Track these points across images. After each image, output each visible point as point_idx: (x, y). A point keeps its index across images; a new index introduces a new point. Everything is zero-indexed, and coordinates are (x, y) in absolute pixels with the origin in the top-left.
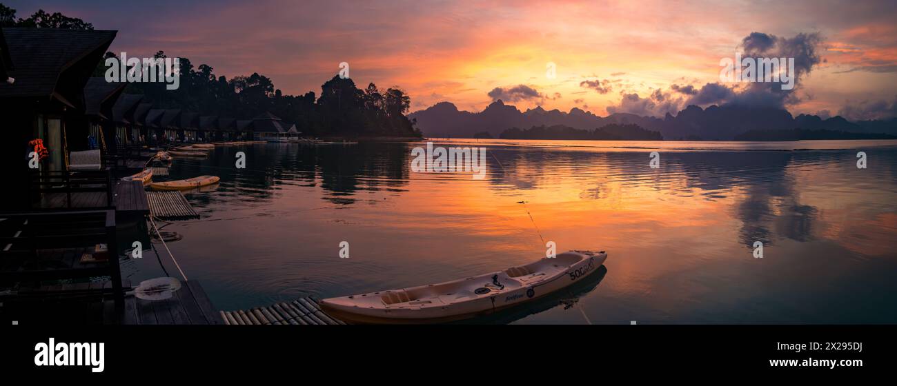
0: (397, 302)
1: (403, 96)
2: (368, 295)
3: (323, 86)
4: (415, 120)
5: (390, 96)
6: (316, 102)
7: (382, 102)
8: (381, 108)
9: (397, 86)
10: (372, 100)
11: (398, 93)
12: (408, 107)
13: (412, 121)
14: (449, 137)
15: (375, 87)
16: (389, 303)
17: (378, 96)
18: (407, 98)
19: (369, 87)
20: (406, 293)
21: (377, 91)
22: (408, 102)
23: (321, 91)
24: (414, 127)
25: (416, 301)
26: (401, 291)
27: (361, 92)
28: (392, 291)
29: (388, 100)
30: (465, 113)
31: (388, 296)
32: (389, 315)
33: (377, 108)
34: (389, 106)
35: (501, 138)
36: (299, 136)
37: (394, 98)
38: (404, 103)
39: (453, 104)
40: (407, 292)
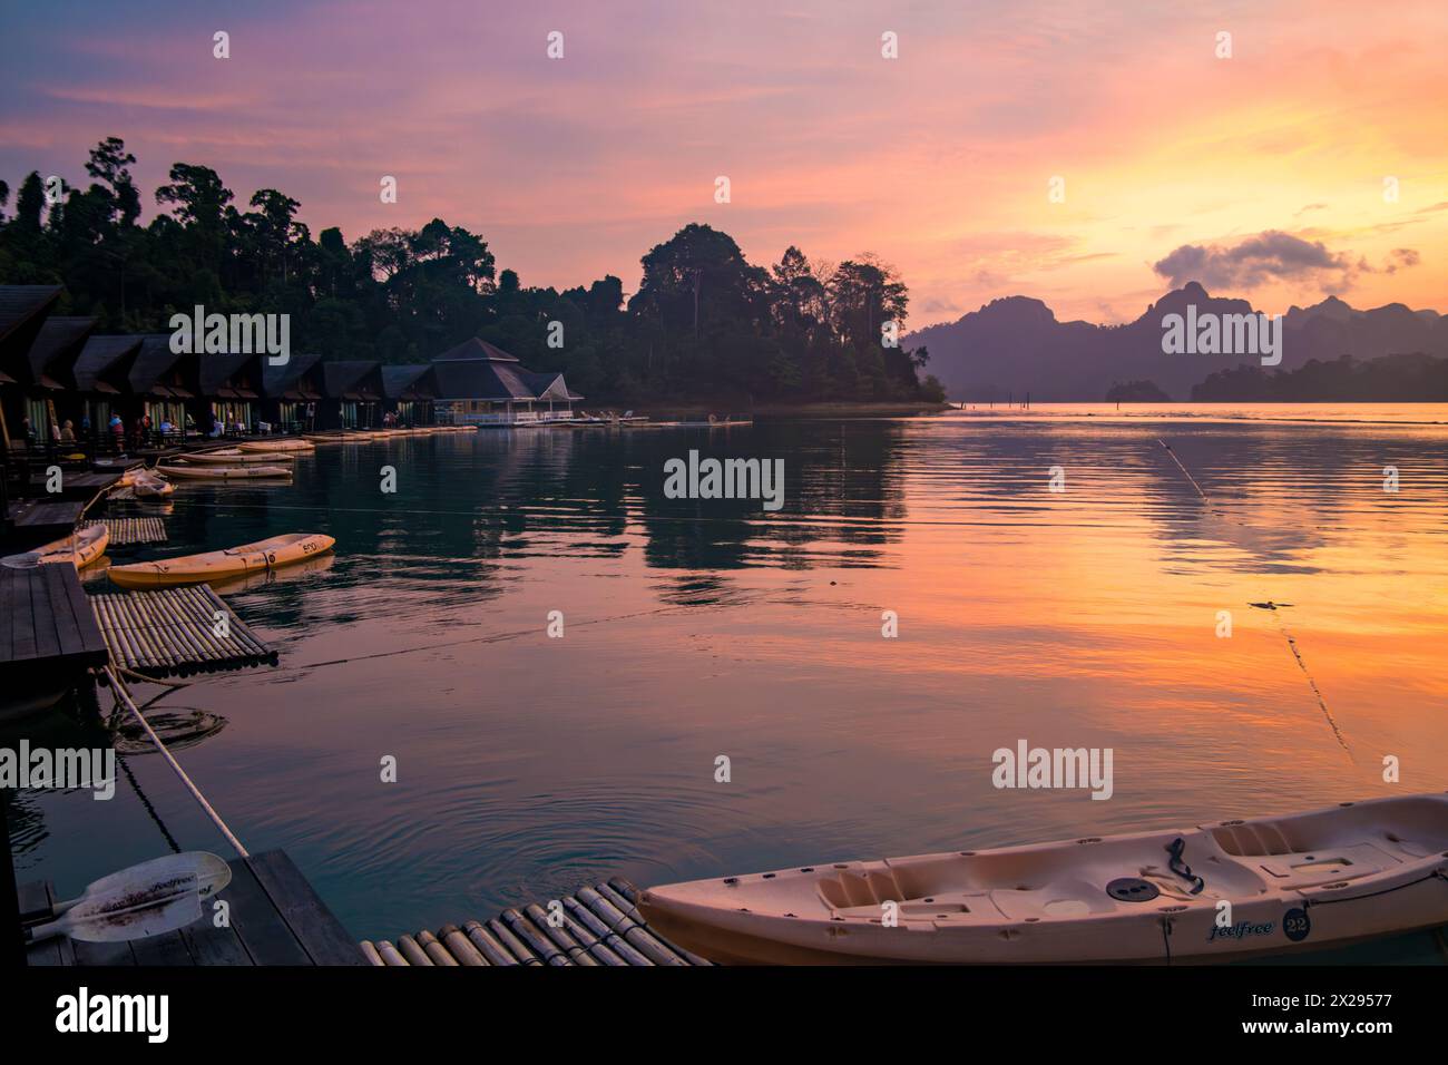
0: (866, 901)
1: (888, 282)
2: (781, 874)
3: (645, 260)
4: (923, 352)
5: (845, 284)
6: (624, 308)
7: (825, 304)
8: (821, 320)
9: (868, 255)
10: (795, 298)
11: (871, 274)
12: (903, 314)
13: (914, 357)
14: (1027, 400)
15: (802, 259)
16: (841, 905)
17: (810, 285)
18: (898, 288)
19: (785, 261)
20: (892, 876)
21: (807, 270)
22: (902, 301)
23: (641, 273)
24: (922, 374)
25: (920, 902)
26: (877, 865)
27: (759, 274)
28: (853, 865)
29: (841, 298)
30: (1079, 327)
31: (841, 880)
32: (841, 942)
33: (809, 320)
34: (845, 316)
35: (1198, 396)
36: (576, 407)
37: (860, 290)
38: (889, 304)
39: (1039, 303)
40: (898, 870)
